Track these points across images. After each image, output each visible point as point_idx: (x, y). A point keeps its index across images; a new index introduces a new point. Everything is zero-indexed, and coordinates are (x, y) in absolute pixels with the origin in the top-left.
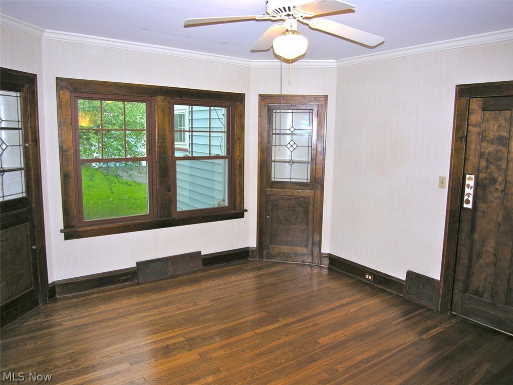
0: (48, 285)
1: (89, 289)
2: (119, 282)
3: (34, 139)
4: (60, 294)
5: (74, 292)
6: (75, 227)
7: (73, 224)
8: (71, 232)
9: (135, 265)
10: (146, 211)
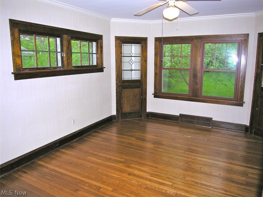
0: (146, 112)
1: (160, 118)
2: (172, 120)
3: (145, 60)
4: (151, 117)
5: (155, 118)
6: (157, 94)
7: (157, 92)
8: (156, 95)
9: (179, 115)
10: (187, 93)
